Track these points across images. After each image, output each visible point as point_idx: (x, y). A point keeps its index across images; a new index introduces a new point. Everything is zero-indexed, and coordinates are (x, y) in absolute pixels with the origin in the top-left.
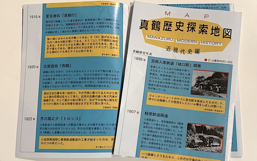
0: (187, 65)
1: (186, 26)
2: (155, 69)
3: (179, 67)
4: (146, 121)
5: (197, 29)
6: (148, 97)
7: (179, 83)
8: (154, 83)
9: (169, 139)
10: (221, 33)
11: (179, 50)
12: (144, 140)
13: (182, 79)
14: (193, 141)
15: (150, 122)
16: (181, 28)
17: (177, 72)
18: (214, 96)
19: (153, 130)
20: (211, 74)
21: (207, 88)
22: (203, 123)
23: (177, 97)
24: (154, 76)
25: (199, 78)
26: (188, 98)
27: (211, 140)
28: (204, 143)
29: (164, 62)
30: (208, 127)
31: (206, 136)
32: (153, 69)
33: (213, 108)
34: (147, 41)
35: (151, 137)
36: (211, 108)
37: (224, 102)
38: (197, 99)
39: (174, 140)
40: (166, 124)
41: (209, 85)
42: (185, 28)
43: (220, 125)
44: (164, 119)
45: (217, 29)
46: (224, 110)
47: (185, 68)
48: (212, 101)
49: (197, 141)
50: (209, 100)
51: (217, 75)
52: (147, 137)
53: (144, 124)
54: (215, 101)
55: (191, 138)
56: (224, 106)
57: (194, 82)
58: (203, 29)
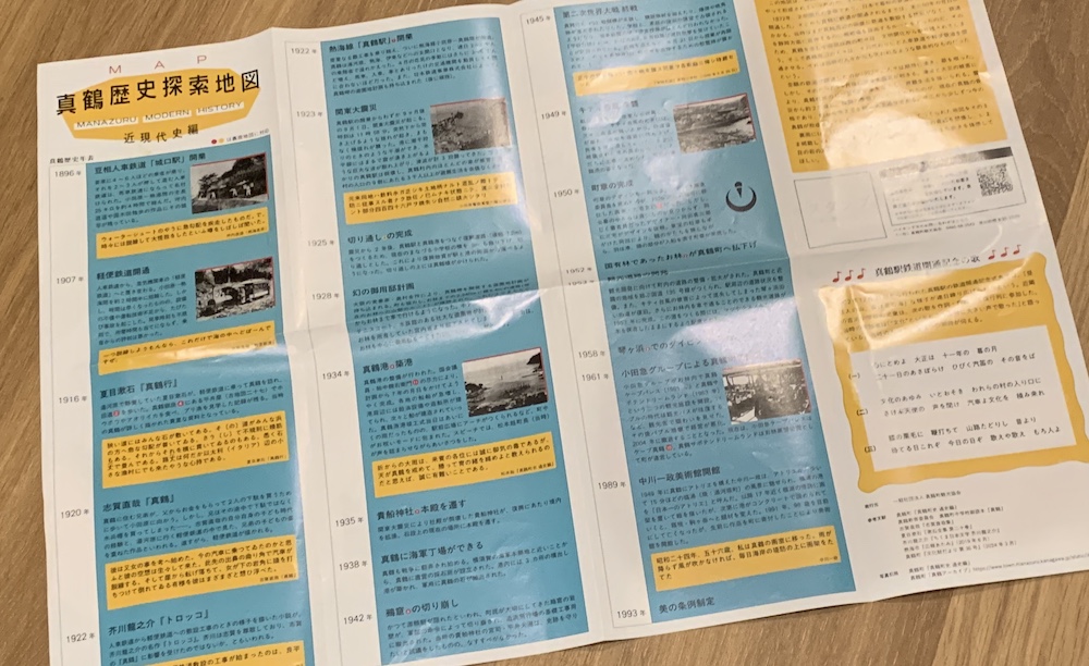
0: (175, 160)
1: (160, 85)
2: (106, 185)
3: (160, 168)
4: (103, 292)
5: (186, 86)
6: (99, 242)
7: (162, 198)
8: (109, 212)
9: (159, 314)
10: (238, 83)
11: (153, 135)
12: (104, 330)
13: (168, 190)
14: (212, 302)
15: (112, 291)
16: (149, 93)
17: (155, 179)
18: (243, 204)
19: (120, 305)
20: (229, 166)
21: (226, 194)
22: (229, 263)
23: (163, 226)
24: (106, 199)
25: (205, 179)
26: (188, 223)
27: (249, 290)
28: (235, 299)
29: (124, 167)
30: (239, 268)
31: (237, 286)
32: (100, 185)
33: (245, 229)
34: (77, 135)
35: (120, 321)
36: (239, 230)
37: (264, 210)
38: (207, 220)
39: (170, 312)
40: (148, 286)
41: (229, 187)
42: (159, 90)
43: (262, 256)
44: (142, 277)
45: (229, 78)
46: (266, 225)
47: (173, 166)
48: (238, 215)
49: (220, 299)
50: (232, 216)
51: (243, 163)
52: (109, 322)
53: (98, 298)
54: (245, 214)
55: (205, 299)
56: (265, 218)
57: (195, 189)
58: (199, 84)
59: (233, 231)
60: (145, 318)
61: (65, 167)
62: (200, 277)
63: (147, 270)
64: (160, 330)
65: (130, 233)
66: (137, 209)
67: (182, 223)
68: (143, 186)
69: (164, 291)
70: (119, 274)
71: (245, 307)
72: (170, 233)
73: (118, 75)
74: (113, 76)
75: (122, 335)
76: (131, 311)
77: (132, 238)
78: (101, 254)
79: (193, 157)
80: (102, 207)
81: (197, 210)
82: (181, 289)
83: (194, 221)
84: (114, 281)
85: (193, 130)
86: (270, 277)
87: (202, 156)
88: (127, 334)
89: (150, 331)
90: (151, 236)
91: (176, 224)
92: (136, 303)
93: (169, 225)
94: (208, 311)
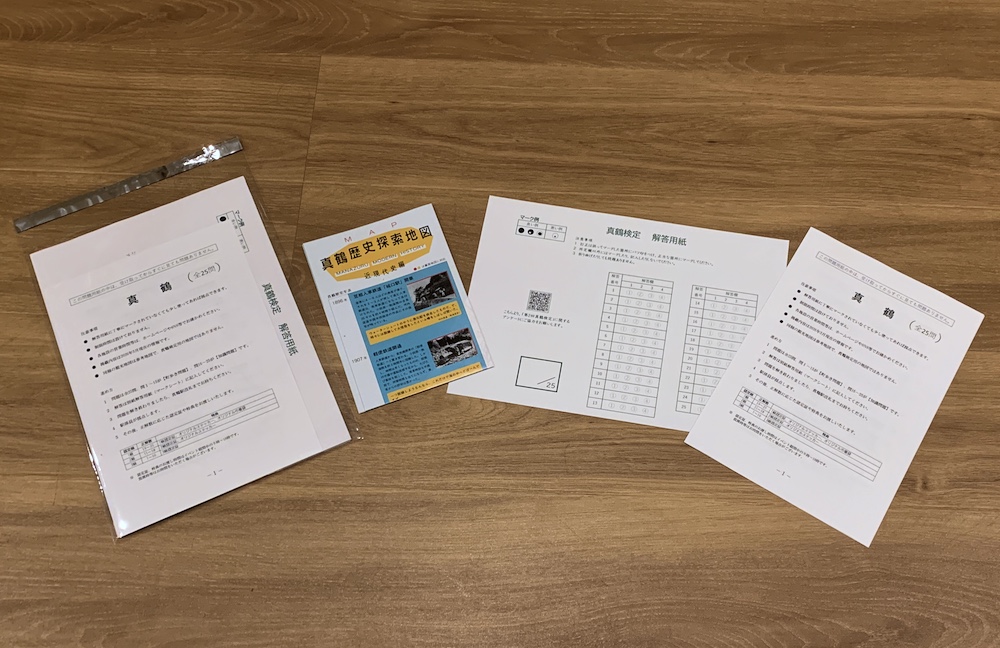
59: (441, 317)
60: (407, 371)
61: (336, 298)
62: (430, 344)
63: (400, 346)
64: (418, 377)
65: (385, 328)
66: (385, 314)
67: (412, 317)
68: (383, 301)
69: (413, 356)
70: (385, 351)
71: (461, 357)
72: (407, 324)
73: (351, 242)
74: (348, 243)
75: (396, 384)
76: (398, 369)
77: (386, 330)
78: (372, 342)
79: (406, 280)
80: (364, 316)
81: (418, 308)
82: (422, 353)
83: (418, 315)
84: (384, 355)
85: (402, 265)
86: (470, 339)
87: (411, 278)
88: (399, 382)
89: (412, 379)
90: (397, 327)
91: (409, 318)
92: (400, 364)
93: (405, 320)
94: (441, 362)
